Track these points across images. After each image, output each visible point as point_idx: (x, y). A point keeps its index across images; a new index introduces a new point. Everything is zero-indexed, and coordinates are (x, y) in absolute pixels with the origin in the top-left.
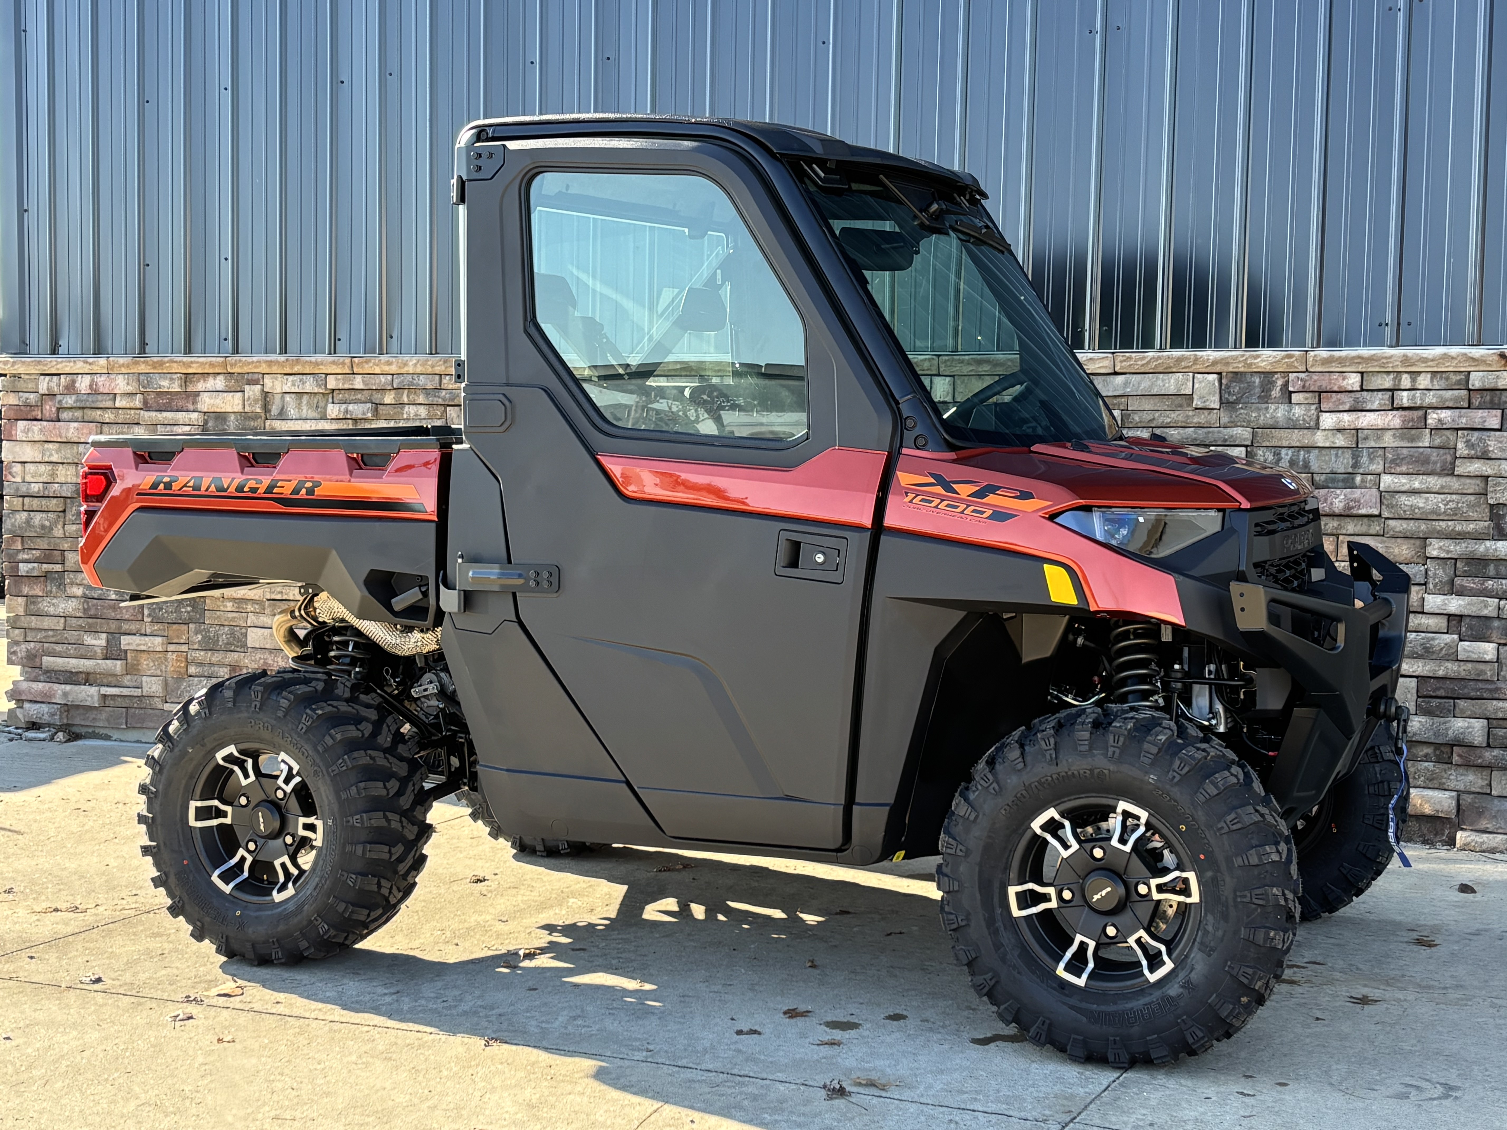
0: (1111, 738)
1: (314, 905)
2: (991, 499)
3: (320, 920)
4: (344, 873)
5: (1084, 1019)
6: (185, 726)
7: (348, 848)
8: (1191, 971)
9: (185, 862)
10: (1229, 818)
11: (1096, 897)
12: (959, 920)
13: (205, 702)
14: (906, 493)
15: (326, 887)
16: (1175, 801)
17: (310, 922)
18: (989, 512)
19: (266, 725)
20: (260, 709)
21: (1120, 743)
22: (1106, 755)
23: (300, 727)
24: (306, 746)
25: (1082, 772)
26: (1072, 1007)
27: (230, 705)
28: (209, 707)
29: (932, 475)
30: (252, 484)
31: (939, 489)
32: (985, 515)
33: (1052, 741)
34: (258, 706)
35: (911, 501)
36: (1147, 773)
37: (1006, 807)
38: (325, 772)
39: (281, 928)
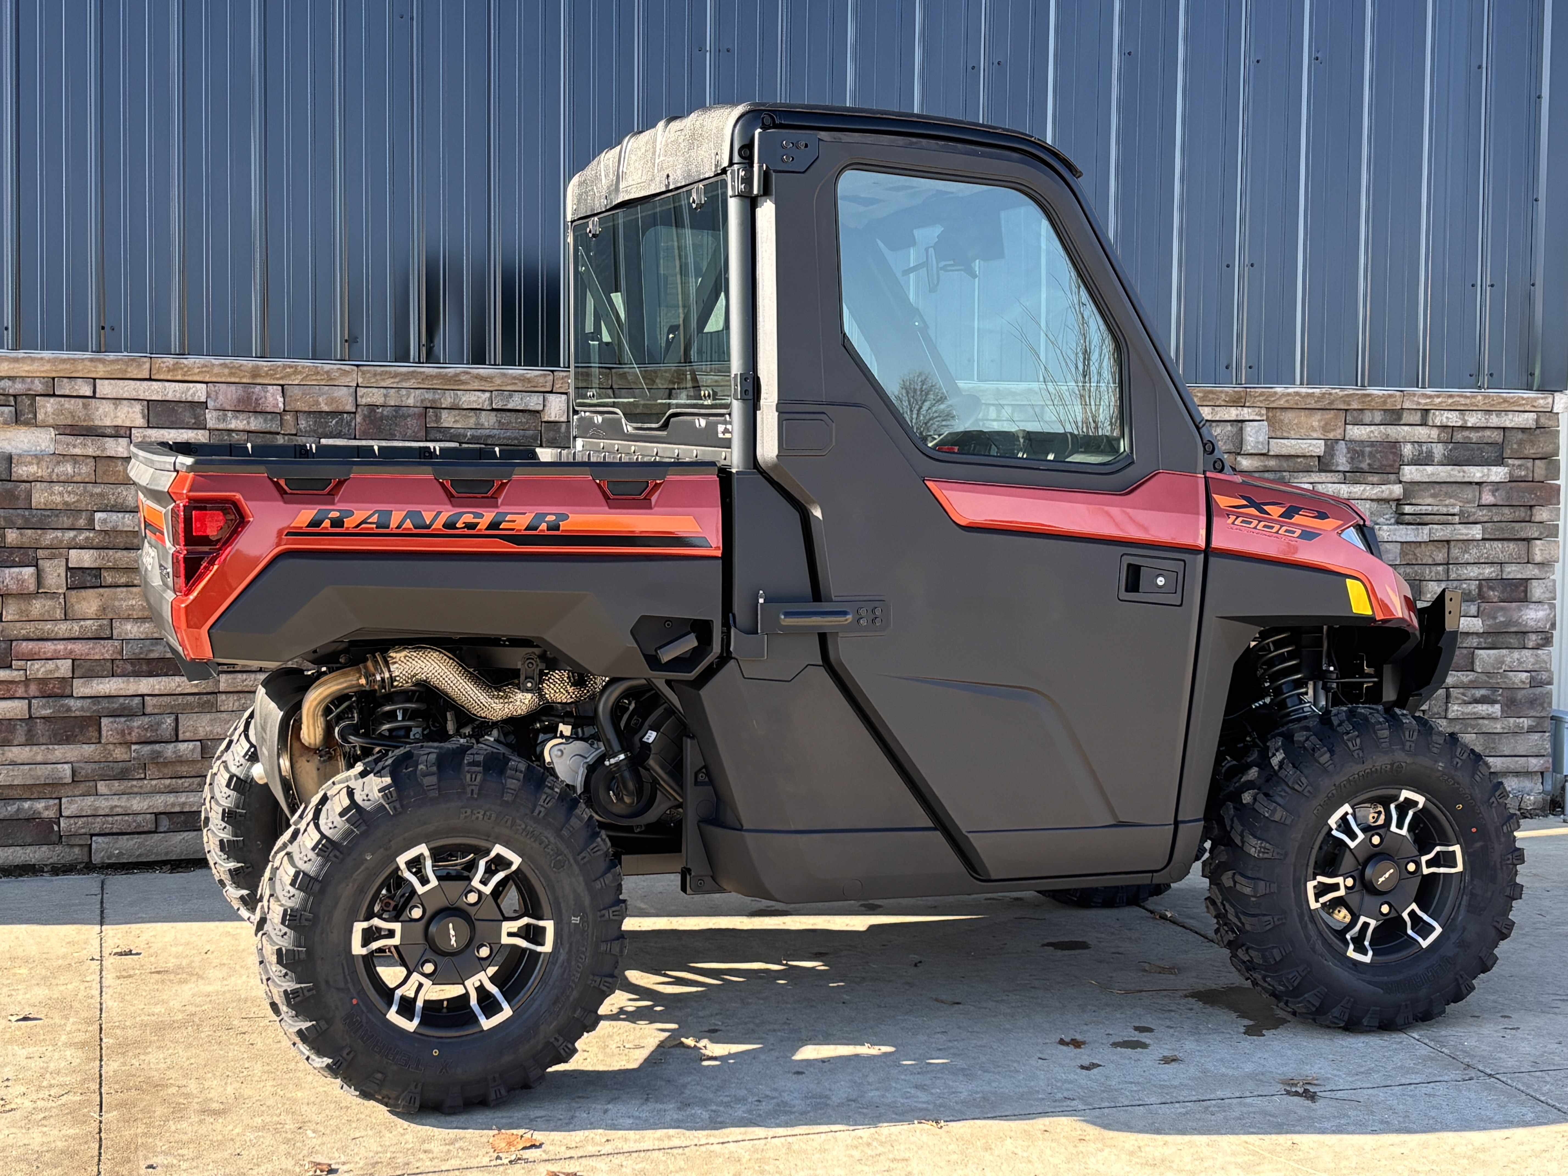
0: (1407, 733)
1: (554, 1024)
2: (1297, 519)
3: (561, 1039)
4: (596, 978)
5: (1381, 991)
6: (363, 828)
7: (603, 947)
8: (1464, 931)
9: (354, 1001)
10: (1497, 794)
11: (1381, 880)
12: (1275, 919)
13: (394, 795)
14: (1228, 515)
15: (571, 999)
16: (1458, 784)
17: (548, 1044)
18: (1298, 532)
19: (488, 813)
20: (479, 794)
21: (1414, 738)
22: (1403, 749)
23: (537, 811)
24: (546, 833)
25: (1383, 767)
26: (1369, 983)
27: (435, 794)
28: (400, 798)
29: (1244, 498)
30: (469, 518)
31: (1253, 511)
32: (1296, 535)
33: (1358, 741)
34: (476, 791)
35: (1233, 523)
36: (1436, 761)
37: (1319, 807)
38: (572, 861)
39: (508, 1058)
